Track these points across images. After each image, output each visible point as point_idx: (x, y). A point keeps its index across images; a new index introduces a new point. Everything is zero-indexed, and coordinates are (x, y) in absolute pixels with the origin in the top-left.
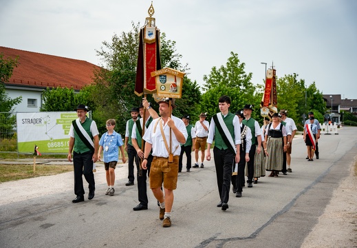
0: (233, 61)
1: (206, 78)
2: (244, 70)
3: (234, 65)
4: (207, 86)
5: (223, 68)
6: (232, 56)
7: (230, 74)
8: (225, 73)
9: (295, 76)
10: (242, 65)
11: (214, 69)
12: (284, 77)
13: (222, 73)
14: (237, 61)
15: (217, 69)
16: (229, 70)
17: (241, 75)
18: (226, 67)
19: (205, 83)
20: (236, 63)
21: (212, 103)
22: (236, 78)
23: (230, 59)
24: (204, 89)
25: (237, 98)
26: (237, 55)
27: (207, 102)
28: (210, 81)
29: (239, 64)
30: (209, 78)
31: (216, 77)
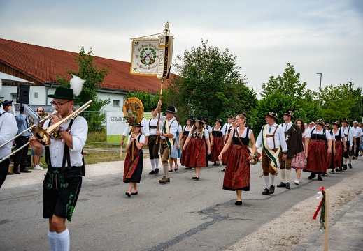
0: (290, 72)
1: (264, 86)
2: (299, 80)
3: (290, 76)
4: (265, 93)
5: (280, 78)
6: (288, 67)
7: (286, 83)
8: (282, 82)
9: (351, 85)
10: (298, 75)
11: (272, 78)
12: (339, 86)
13: (279, 82)
14: (293, 72)
15: (275, 78)
16: (285, 79)
17: (296, 84)
18: (282, 76)
19: (263, 90)
20: (292, 73)
21: (268, 107)
22: (291, 87)
23: (287, 70)
24: (262, 95)
25: (291, 104)
26: (293, 66)
27: (263, 107)
28: (268, 89)
29: (295, 74)
30: (267, 86)
31: (273, 85)
